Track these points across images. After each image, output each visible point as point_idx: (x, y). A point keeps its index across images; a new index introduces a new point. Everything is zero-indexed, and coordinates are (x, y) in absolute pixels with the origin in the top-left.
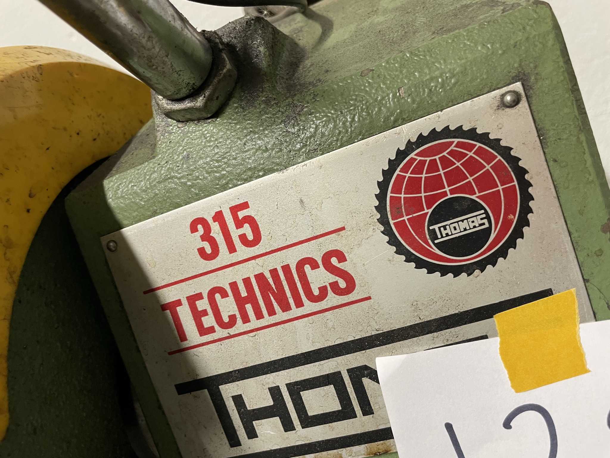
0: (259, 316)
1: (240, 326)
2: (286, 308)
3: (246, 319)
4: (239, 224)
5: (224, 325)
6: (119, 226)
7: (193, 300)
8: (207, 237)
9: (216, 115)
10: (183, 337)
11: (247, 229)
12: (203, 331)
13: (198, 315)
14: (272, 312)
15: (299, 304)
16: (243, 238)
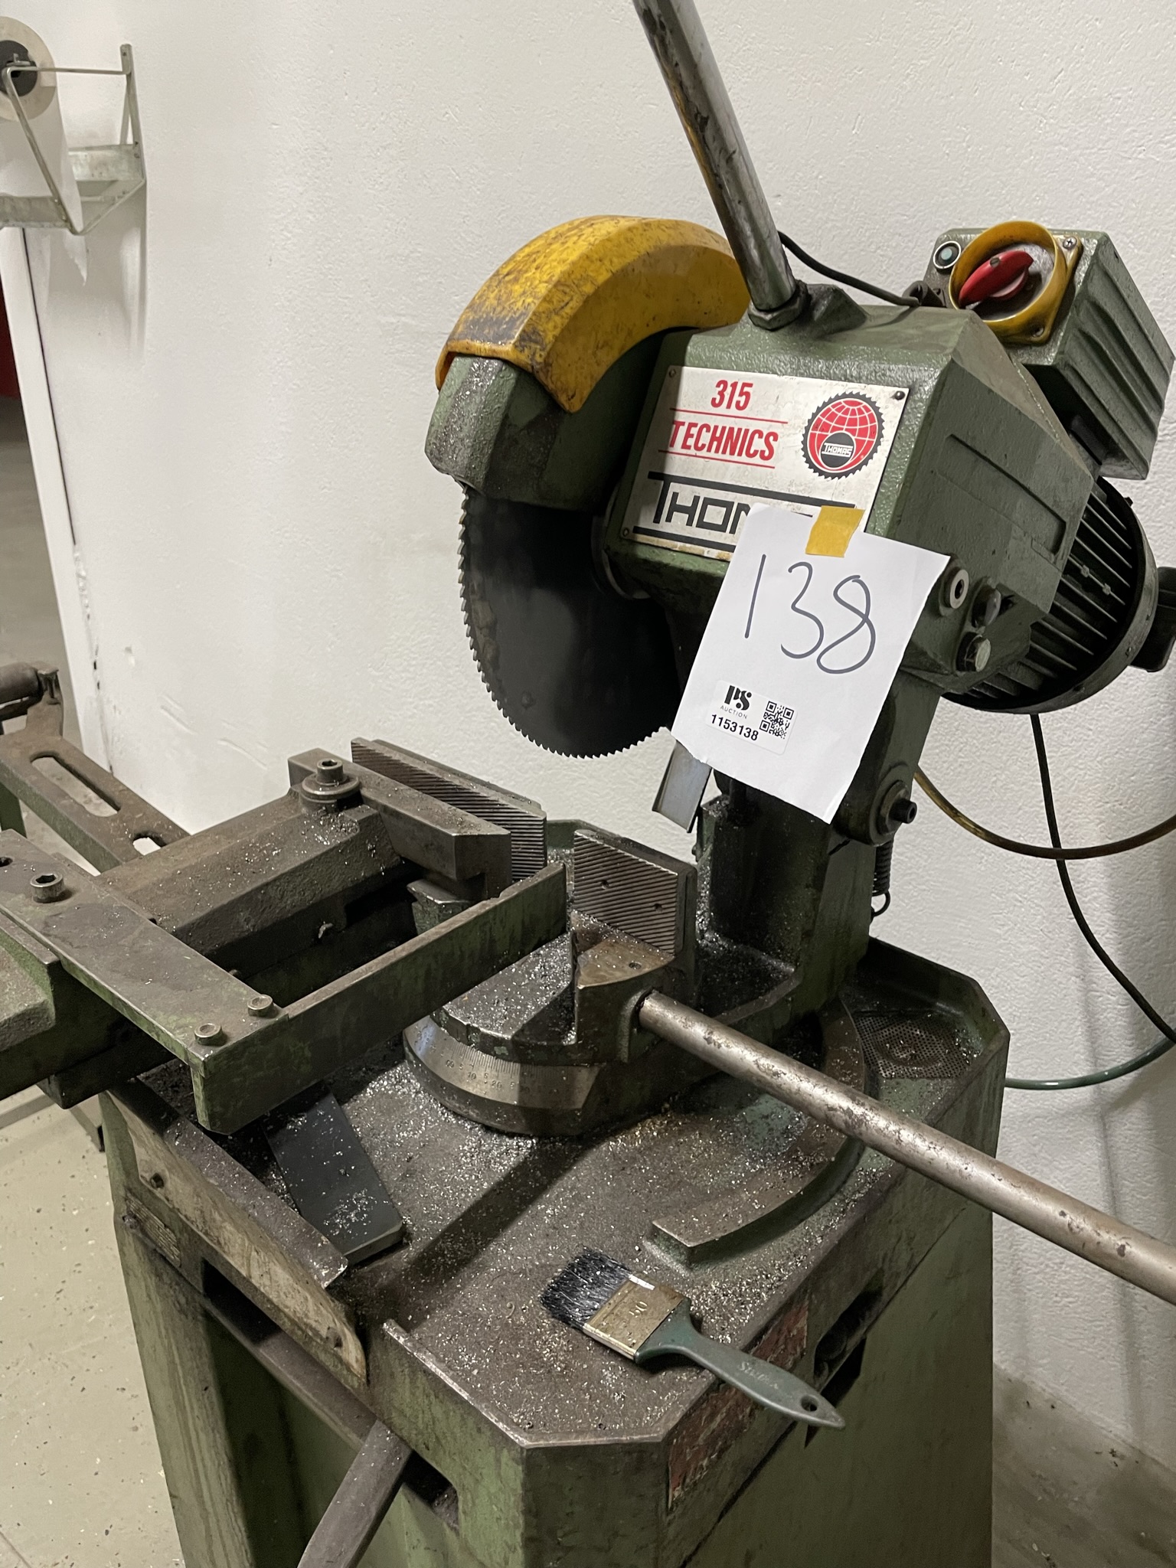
0: (717, 451)
1: (704, 453)
2: (732, 453)
3: (709, 450)
4: (741, 394)
5: (697, 448)
6: (683, 365)
7: (692, 425)
8: (721, 394)
9: (773, 330)
10: (672, 445)
11: (743, 399)
12: (685, 446)
13: (688, 435)
14: (724, 452)
15: (740, 454)
16: (738, 403)
